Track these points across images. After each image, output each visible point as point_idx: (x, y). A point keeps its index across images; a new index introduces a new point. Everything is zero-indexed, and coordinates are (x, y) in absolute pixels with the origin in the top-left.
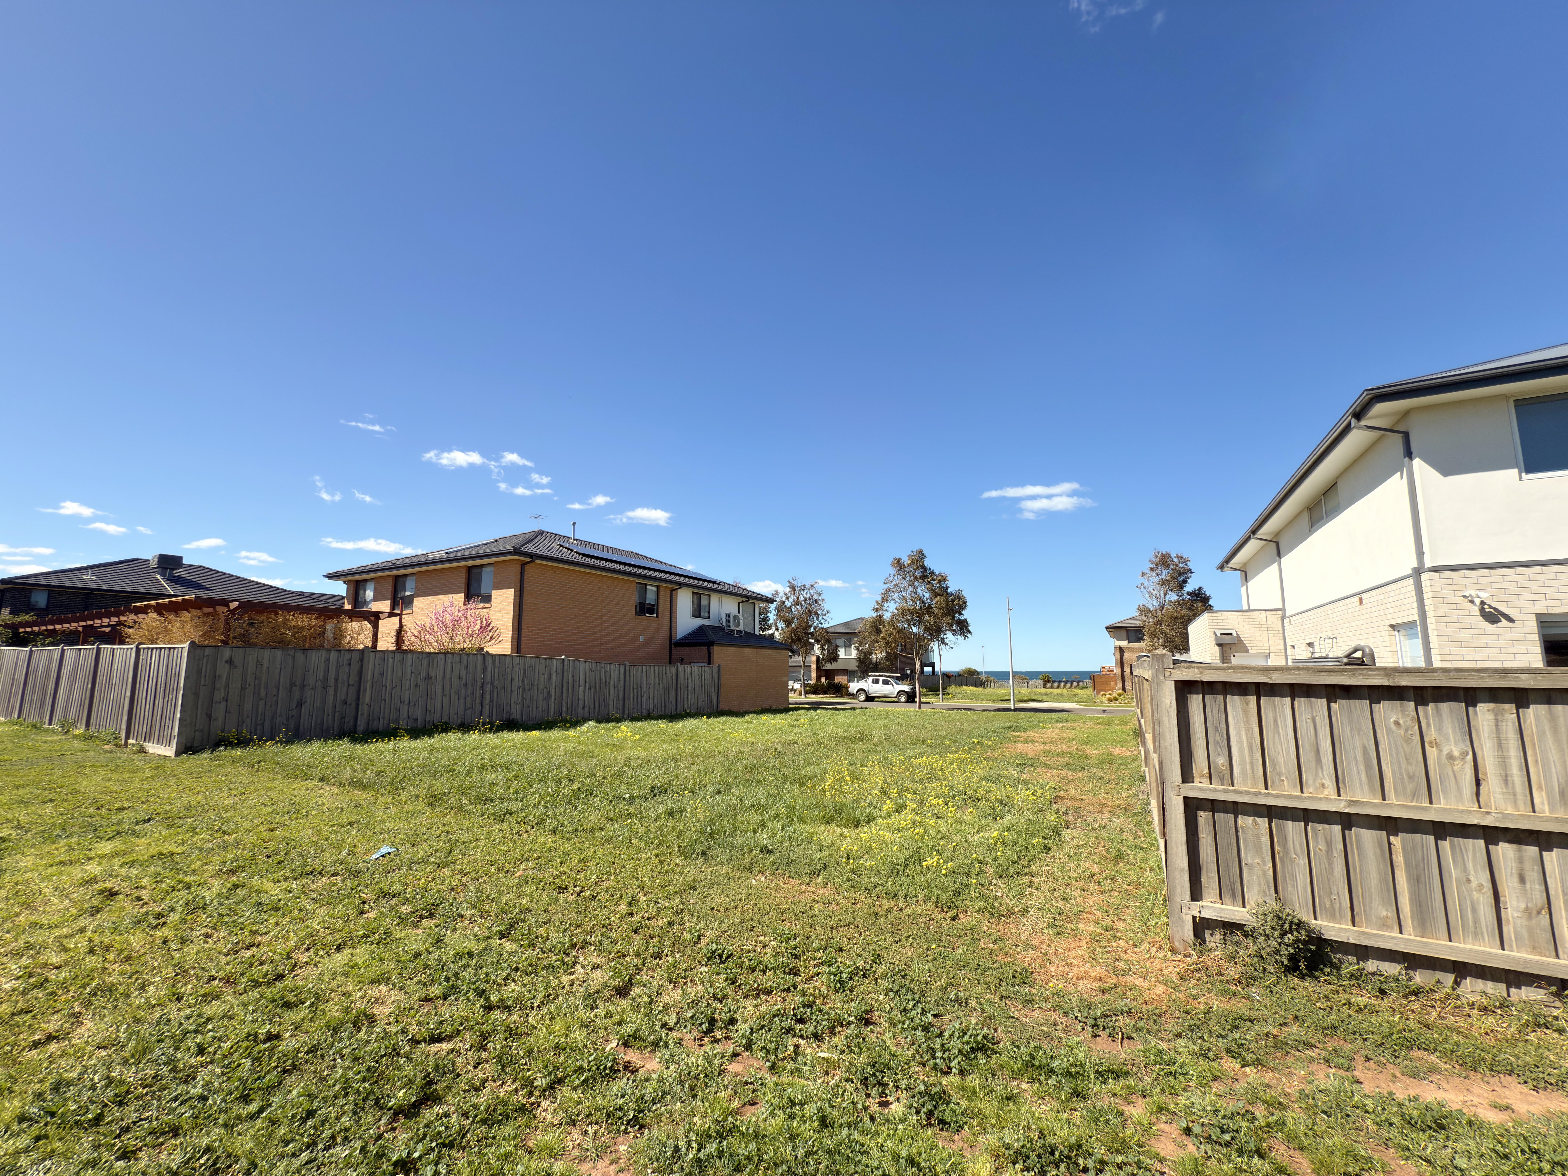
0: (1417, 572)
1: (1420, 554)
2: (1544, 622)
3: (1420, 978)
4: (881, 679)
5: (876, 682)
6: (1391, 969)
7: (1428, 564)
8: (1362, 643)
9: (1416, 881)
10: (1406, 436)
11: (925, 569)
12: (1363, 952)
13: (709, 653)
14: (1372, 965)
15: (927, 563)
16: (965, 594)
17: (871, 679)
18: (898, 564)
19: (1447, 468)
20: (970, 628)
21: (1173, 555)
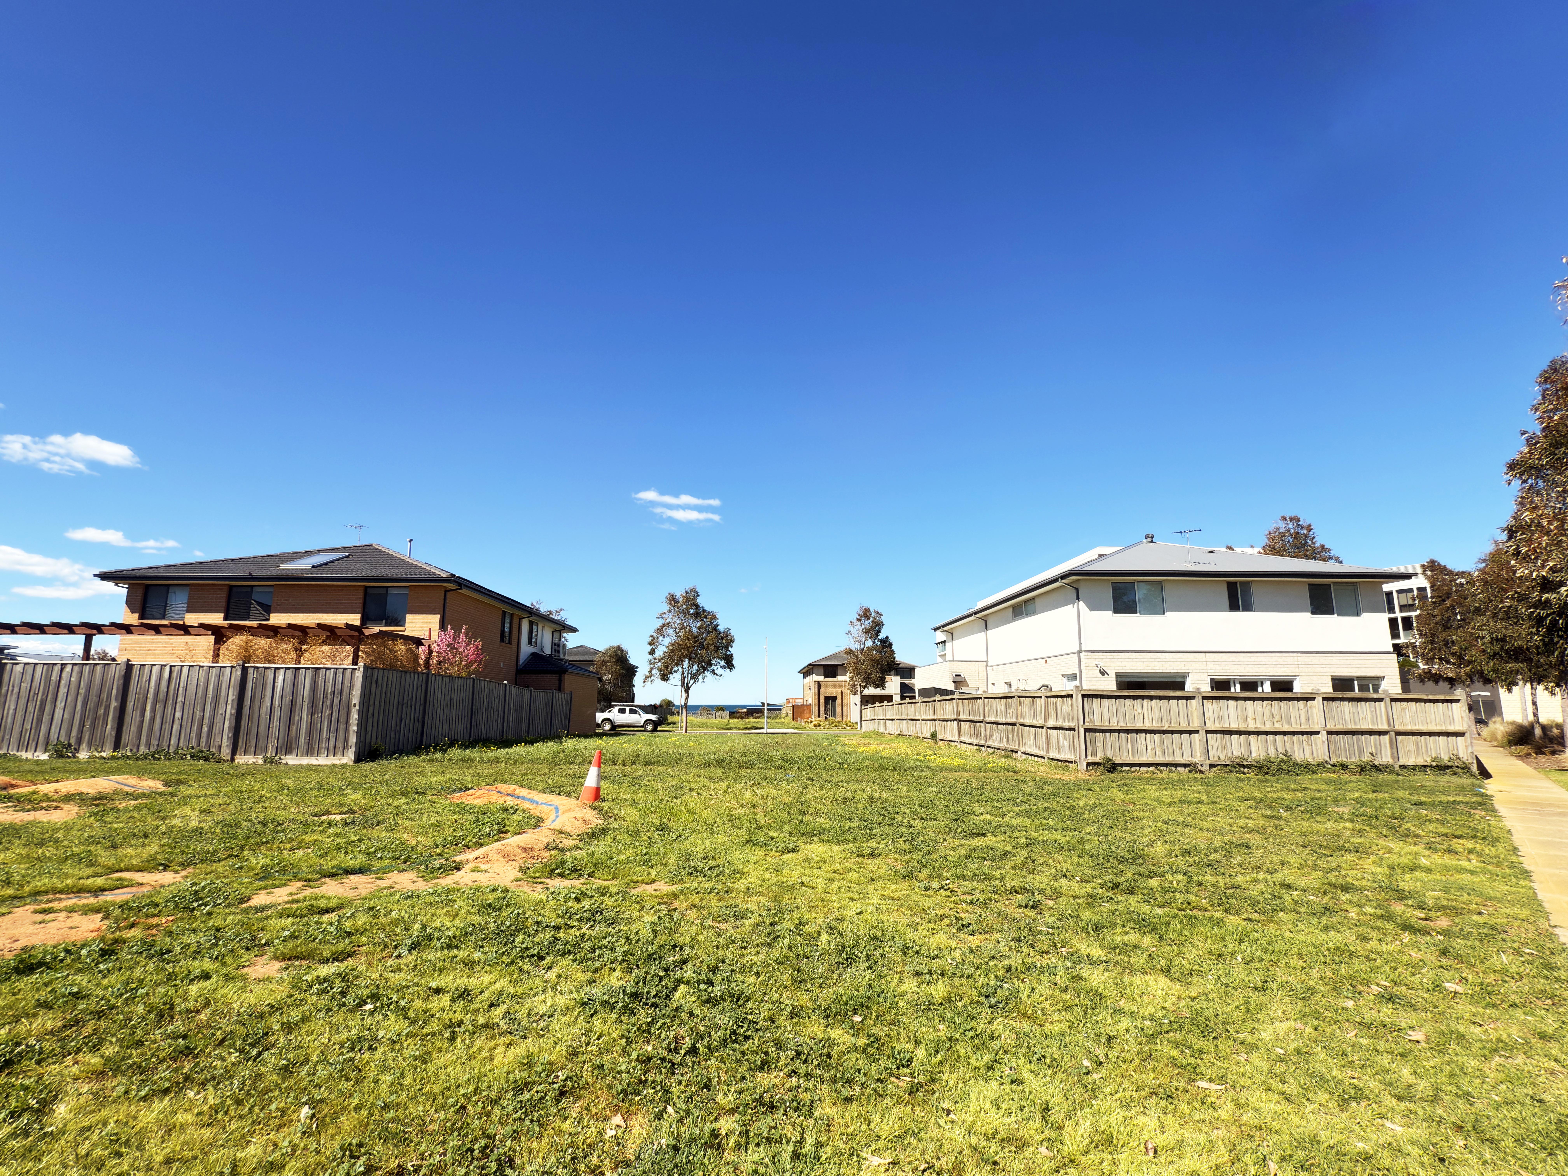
0: (1079, 652)
1: (1080, 644)
2: (1118, 676)
3: (1133, 769)
4: (628, 709)
5: (622, 711)
6: (1127, 768)
7: (1083, 649)
8: (1046, 683)
9: (1132, 745)
10: (1077, 590)
11: (697, 606)
12: (1122, 765)
13: (560, 681)
14: (1124, 768)
15: (700, 601)
16: (733, 633)
17: (617, 708)
18: (672, 600)
19: (1092, 608)
20: (734, 663)
21: (872, 610)
